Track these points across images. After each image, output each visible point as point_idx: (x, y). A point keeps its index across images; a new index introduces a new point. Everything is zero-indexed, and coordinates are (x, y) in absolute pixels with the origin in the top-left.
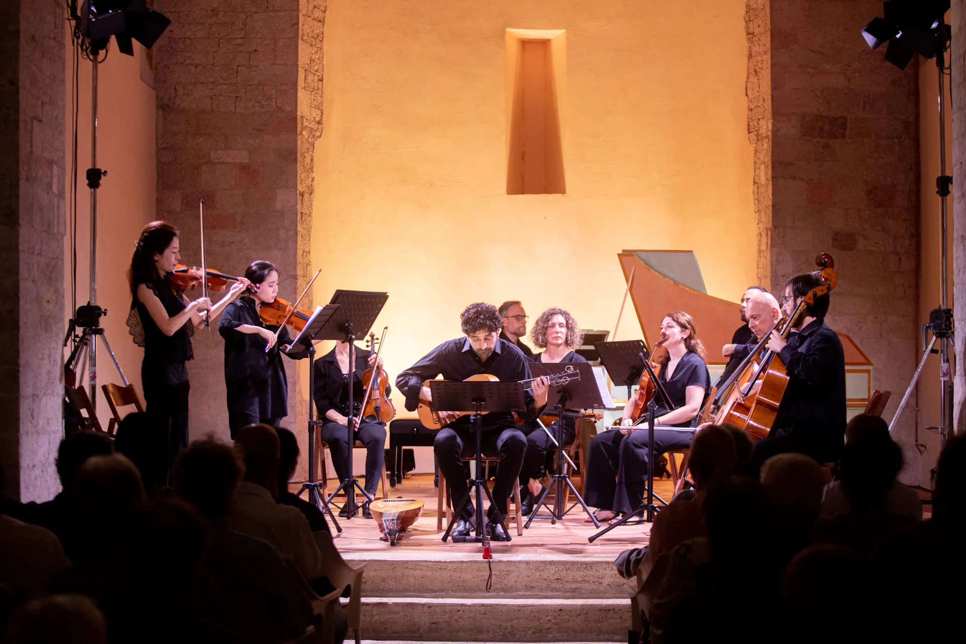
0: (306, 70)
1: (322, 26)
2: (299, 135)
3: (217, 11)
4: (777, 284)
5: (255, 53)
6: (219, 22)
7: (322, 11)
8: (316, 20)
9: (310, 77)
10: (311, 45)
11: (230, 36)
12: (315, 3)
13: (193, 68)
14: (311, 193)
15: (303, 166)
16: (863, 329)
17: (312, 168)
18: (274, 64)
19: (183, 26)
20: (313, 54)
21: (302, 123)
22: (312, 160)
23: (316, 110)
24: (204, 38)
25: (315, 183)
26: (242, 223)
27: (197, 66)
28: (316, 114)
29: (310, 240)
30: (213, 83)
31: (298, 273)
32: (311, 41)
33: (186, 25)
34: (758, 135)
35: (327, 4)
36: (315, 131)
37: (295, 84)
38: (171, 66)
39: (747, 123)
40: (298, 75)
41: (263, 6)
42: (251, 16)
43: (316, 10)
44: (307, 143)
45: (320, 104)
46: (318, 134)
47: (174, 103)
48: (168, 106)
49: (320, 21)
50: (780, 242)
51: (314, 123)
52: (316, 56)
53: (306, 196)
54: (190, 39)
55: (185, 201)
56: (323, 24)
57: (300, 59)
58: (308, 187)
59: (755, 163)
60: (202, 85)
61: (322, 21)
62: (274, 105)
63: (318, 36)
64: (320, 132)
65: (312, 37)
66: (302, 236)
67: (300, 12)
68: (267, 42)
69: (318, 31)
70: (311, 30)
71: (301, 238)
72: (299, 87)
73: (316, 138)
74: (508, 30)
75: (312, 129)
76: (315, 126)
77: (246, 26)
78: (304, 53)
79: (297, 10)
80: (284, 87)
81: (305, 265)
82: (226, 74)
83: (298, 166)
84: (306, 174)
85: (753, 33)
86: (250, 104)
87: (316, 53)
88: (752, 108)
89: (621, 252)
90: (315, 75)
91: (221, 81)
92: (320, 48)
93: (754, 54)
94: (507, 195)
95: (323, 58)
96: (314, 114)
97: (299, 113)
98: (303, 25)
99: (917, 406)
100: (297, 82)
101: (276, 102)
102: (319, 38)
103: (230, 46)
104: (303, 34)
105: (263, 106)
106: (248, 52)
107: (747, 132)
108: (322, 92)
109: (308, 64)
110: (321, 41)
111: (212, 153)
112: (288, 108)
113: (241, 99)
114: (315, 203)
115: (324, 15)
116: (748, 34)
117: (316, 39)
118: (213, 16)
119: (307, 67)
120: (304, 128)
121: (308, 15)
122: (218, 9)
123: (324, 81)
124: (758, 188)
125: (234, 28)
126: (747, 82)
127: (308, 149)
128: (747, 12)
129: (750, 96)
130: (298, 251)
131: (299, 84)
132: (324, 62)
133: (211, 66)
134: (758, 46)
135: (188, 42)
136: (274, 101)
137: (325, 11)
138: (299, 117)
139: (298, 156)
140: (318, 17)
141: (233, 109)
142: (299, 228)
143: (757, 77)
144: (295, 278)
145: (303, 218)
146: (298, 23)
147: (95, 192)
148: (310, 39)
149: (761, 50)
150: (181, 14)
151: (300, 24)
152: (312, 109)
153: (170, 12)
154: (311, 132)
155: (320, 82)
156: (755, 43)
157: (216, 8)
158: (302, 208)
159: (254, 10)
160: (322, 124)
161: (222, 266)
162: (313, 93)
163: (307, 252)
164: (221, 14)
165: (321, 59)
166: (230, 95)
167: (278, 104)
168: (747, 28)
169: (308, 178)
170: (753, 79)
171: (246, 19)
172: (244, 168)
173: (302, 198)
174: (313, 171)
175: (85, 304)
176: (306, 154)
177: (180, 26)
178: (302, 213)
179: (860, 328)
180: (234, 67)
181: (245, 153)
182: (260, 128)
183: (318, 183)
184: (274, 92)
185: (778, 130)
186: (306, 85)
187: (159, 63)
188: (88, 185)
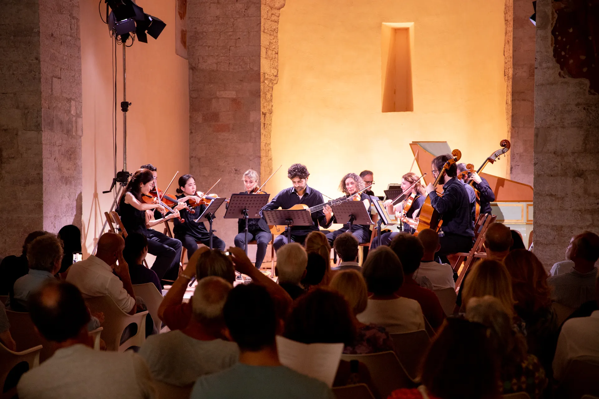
0: (266, 49)
1: (277, 24)
2: (262, 83)
3: (219, 17)
4: (514, 158)
5: (239, 39)
6: (220, 23)
7: (277, 16)
8: (273, 21)
9: (270, 52)
10: (270, 35)
11: (226, 31)
12: (272, 12)
13: (207, 48)
14: (271, 113)
15: (265, 99)
17: (271, 100)
18: (249, 45)
19: (202, 26)
20: (271, 40)
21: (265, 77)
22: (271, 96)
23: (274, 69)
24: (212, 32)
25: (273, 108)
26: (233, 129)
27: (209, 47)
28: (274, 72)
29: (270, 138)
30: (217, 56)
31: (261, 155)
32: (270, 33)
33: (203, 25)
34: (508, 77)
35: (280, 13)
36: (274, 80)
37: (259, 56)
38: (196, 47)
39: (504, 70)
40: (260, 51)
41: (243, 14)
42: (236, 20)
43: (273, 16)
44: (268, 87)
45: (276, 66)
46: (275, 82)
47: (198, 66)
48: (195, 68)
49: (276, 22)
50: (516, 135)
51: (273, 76)
52: (274, 41)
53: (268, 115)
54: (206, 32)
55: (204, 118)
56: (278, 24)
57: (262, 42)
58: (269, 110)
59: (507, 92)
60: (212, 57)
61: (277, 22)
62: (249, 67)
63: (275, 30)
64: (277, 81)
65: (271, 31)
66: (265, 136)
67: (262, 17)
68: (245, 34)
69: (275, 27)
70: (270, 27)
71: (264, 137)
72: (261, 57)
73: (274, 84)
74: (384, 23)
75: (272, 79)
76: (274, 78)
77: (234, 26)
78: (265, 39)
79: (260, 16)
80: (253, 58)
81: (267, 151)
82: (224, 51)
83: (261, 99)
84: (268, 103)
85: (508, 20)
86: (237, 67)
87: (273, 39)
88: (507, 62)
89: (411, 143)
90: (273, 50)
91: (222, 55)
92: (276, 36)
93: (508, 32)
94: (382, 113)
95: (278, 41)
96: (273, 72)
97: (262, 71)
98: (265, 24)
100: (260, 55)
101: (250, 66)
102: (275, 31)
103: (226, 36)
104: (264, 29)
105: (243, 68)
106: (235, 39)
107: (504, 75)
108: (278, 60)
109: (268, 45)
110: (276, 33)
111: (218, 93)
112: (256, 69)
113: (232, 64)
114: (273, 118)
115: (278, 19)
116: (506, 20)
117: (273, 31)
118: (216, 20)
119: (267, 47)
120: (265, 79)
121: (268, 19)
122: (219, 16)
123: (278, 53)
124: (508, 106)
125: (227, 26)
126: (504, 48)
127: (269, 90)
128: (505, 8)
129: (506, 55)
130: (262, 144)
131: (261, 56)
132: (278, 44)
133: (216, 47)
134: (509, 27)
135: (205, 34)
136: (249, 65)
137: (279, 16)
138: (261, 74)
139: (261, 94)
140: (274, 20)
141: (228, 70)
142: (262, 131)
143: (509, 45)
144: (260, 157)
145: (265, 126)
146: (260, 23)
147: (125, 113)
148: (269, 32)
149: (510, 30)
150: (200, 19)
151: (262, 24)
152: (271, 69)
153: (195, 18)
154: (271, 81)
155: (276, 54)
156: (508, 26)
157: (218, 16)
158: (265, 121)
159: (238, 16)
160: (278, 77)
161: (223, 151)
162: (272, 60)
163: (268, 144)
164: (221, 19)
165: (277, 42)
166: (226, 62)
167: (251, 67)
168: (505, 17)
169: (269, 106)
170: (507, 46)
171: (234, 22)
172: (234, 100)
173: (265, 116)
174: (272, 102)
175: (121, 171)
176: (267, 93)
177: (200, 25)
178: (264, 124)
180: (228, 47)
181: (234, 93)
182: (242, 80)
183: (275, 108)
184: (248, 60)
185: (516, 74)
186: (267, 56)
187: (190, 45)
188: (122, 110)
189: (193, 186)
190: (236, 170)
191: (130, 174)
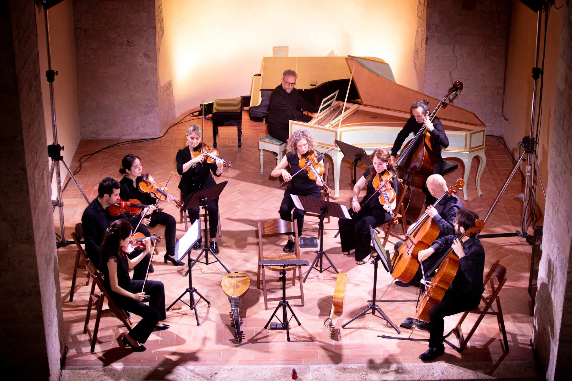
4: (430, 29)
16: (476, 53)
31: (156, 25)
50: (432, 5)
99: (504, 94)
147: (51, 84)
161: (112, 22)
175: (52, 144)
179: (475, 53)
188: (48, 80)
189: (139, 167)
190: (128, 42)
191: (62, 147)
